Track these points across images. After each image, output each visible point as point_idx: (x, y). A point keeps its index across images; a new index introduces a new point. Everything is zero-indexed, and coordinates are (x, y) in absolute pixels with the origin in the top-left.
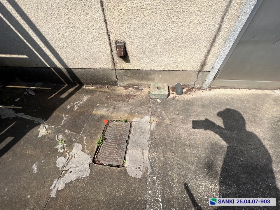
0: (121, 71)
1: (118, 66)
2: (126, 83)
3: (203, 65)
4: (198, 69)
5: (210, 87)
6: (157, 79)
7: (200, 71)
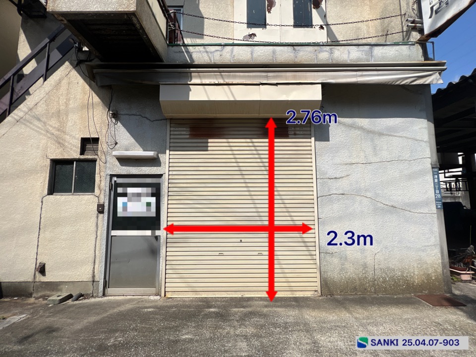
0: (38, 283)
1: (37, 280)
2: (40, 294)
3: (94, 276)
4: (91, 279)
5: (104, 295)
6: (64, 290)
7: (93, 281)
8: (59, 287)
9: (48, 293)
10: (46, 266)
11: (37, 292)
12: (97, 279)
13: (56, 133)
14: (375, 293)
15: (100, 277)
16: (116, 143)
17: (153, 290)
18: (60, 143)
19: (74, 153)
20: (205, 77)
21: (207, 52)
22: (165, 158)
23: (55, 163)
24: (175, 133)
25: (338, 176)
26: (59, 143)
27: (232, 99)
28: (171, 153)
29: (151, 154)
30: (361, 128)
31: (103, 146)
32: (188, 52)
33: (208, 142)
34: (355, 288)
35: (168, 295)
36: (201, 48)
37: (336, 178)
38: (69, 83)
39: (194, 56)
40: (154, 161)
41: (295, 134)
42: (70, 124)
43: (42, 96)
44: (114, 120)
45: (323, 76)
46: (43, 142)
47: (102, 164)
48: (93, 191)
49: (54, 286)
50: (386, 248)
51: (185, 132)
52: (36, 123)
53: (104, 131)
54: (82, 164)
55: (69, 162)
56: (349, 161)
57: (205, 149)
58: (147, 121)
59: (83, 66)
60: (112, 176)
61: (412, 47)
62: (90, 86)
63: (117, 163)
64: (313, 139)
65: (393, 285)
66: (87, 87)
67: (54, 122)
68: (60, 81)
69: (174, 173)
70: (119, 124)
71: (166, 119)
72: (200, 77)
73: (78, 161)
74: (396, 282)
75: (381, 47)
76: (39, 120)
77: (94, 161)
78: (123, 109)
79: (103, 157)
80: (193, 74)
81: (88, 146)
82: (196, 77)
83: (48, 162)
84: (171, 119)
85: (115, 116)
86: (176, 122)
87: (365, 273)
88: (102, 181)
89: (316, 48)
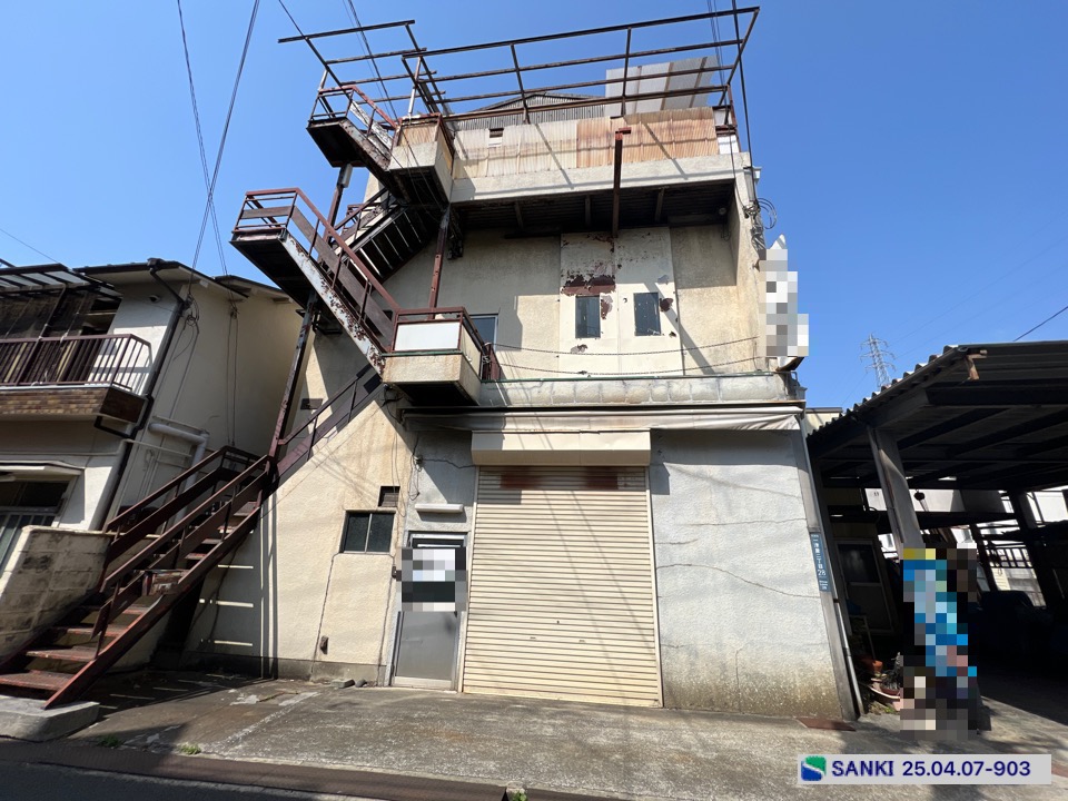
0: (317, 663)
1: (317, 659)
2: (319, 677)
3: (380, 659)
4: (377, 663)
5: (390, 685)
6: (346, 673)
7: (379, 665)
8: (341, 670)
9: (328, 676)
10: (329, 642)
11: (316, 674)
12: (384, 663)
13: (356, 479)
14: (740, 710)
15: (387, 661)
16: (418, 494)
17: (448, 683)
18: (359, 491)
19: (371, 504)
20: (520, 422)
21: (524, 389)
22: (471, 512)
23: (351, 515)
24: (485, 482)
25: (682, 541)
26: (357, 491)
27: (548, 448)
28: (479, 506)
29: (456, 507)
30: (710, 479)
31: (403, 495)
32: (502, 389)
33: (521, 494)
34: (711, 700)
35: (467, 690)
36: (518, 384)
37: (679, 543)
38: (374, 425)
39: (510, 393)
40: (459, 516)
41: (626, 486)
42: (370, 470)
43: (345, 438)
44: (418, 467)
45: (654, 421)
46: (341, 490)
47: (401, 518)
48: (388, 550)
49: (334, 668)
50: (752, 643)
51: (495, 481)
52: (335, 467)
53: (406, 479)
54: (380, 517)
55: (365, 514)
56: (696, 520)
57: (518, 501)
58: (455, 469)
59: (391, 405)
60: (411, 532)
61: (769, 378)
62: (396, 428)
63: (418, 517)
64: (648, 491)
65: (765, 700)
66: (393, 429)
67: (354, 467)
68: (366, 421)
69: (481, 531)
70: (423, 470)
71: (475, 466)
72: (515, 422)
73: (376, 513)
74: (768, 696)
75: (730, 379)
76: (338, 464)
77: (392, 514)
78: (429, 454)
79: (403, 510)
80: (507, 419)
81: (387, 495)
82: (510, 422)
83: (344, 514)
84: (481, 466)
85: (420, 462)
86: (486, 470)
87: (724, 679)
88: (399, 539)
89: (650, 381)
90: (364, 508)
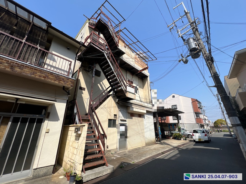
2: (107, 153)
4: (116, 148)
5: (119, 151)
8: (111, 151)
10: (108, 146)
13: (109, 112)
16: (120, 116)
17: (126, 149)
18: (110, 115)
25: (146, 125)
28: (128, 119)
30: (148, 117)
33: (133, 118)
34: (148, 144)
38: (111, 101)
40: (125, 121)
42: (112, 111)
43: (106, 103)
44: (119, 111)
45: (146, 109)
46: (107, 114)
48: (116, 127)
50: (151, 137)
52: (105, 109)
56: (147, 122)
58: (124, 112)
63: (120, 121)
64: (144, 118)
66: (115, 103)
67: (109, 110)
73: (113, 120)
74: (152, 142)
77: (116, 120)
78: (121, 109)
80: (133, 105)
81: (115, 116)
83: (108, 120)
86: (129, 113)
87: (149, 141)
90: (111, 119)
